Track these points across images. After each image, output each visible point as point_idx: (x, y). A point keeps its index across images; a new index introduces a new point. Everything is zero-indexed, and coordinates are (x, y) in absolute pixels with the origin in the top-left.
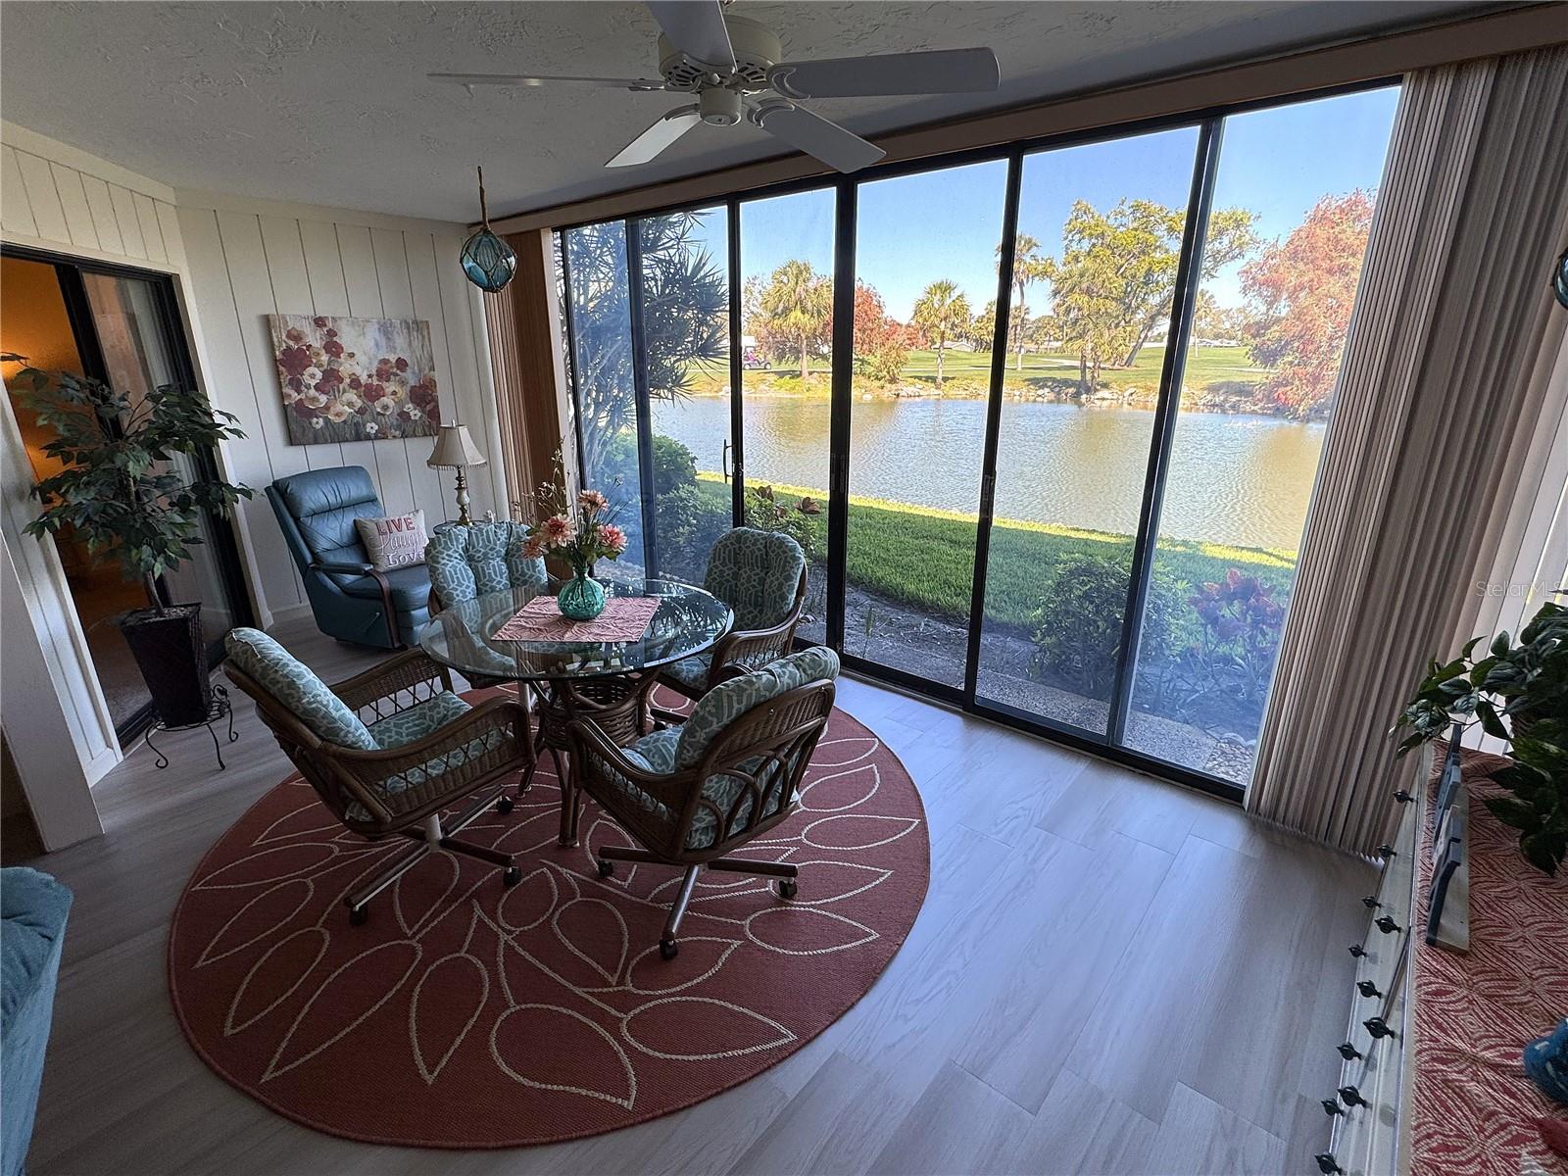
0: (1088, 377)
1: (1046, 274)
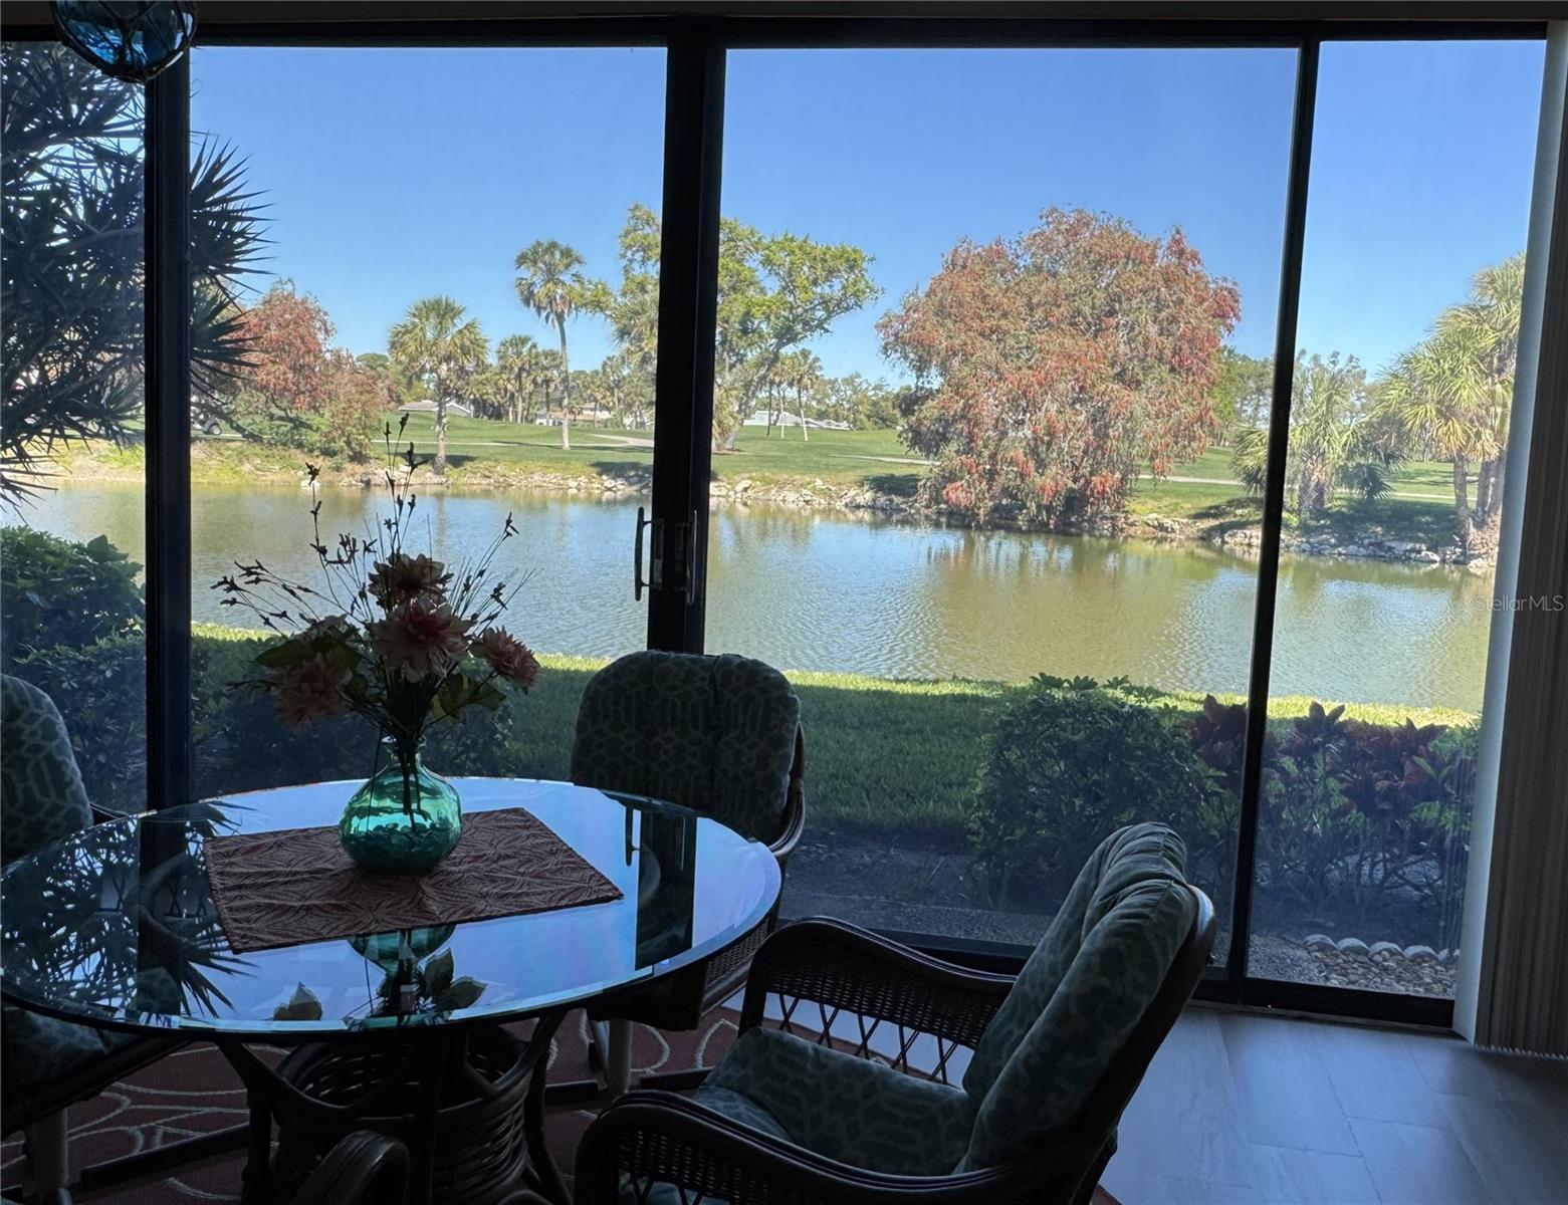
1: (597, 305)
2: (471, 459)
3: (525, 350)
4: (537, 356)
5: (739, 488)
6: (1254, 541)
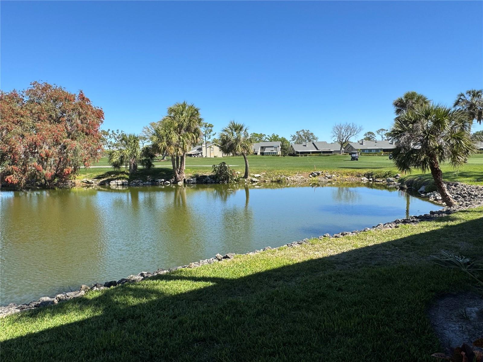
6: (119, 183)
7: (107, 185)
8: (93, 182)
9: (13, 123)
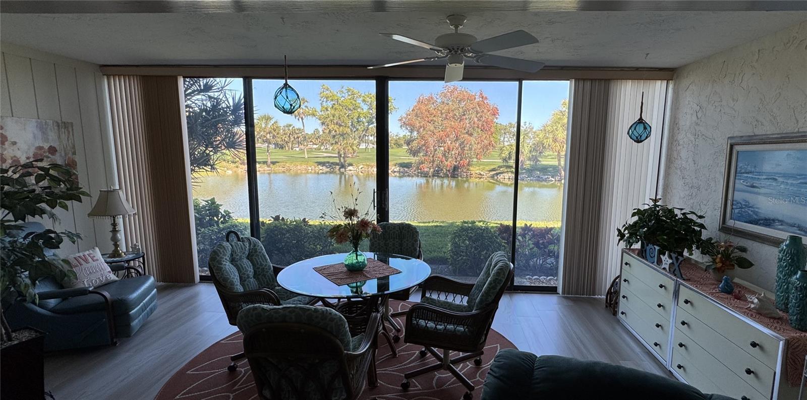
0: (342, 160)
1: (314, 115)
2: (278, 162)
3: (291, 128)
4: (295, 130)
5: (360, 168)
6: (506, 177)
7: (496, 178)
8: (484, 174)
9: (428, 122)
